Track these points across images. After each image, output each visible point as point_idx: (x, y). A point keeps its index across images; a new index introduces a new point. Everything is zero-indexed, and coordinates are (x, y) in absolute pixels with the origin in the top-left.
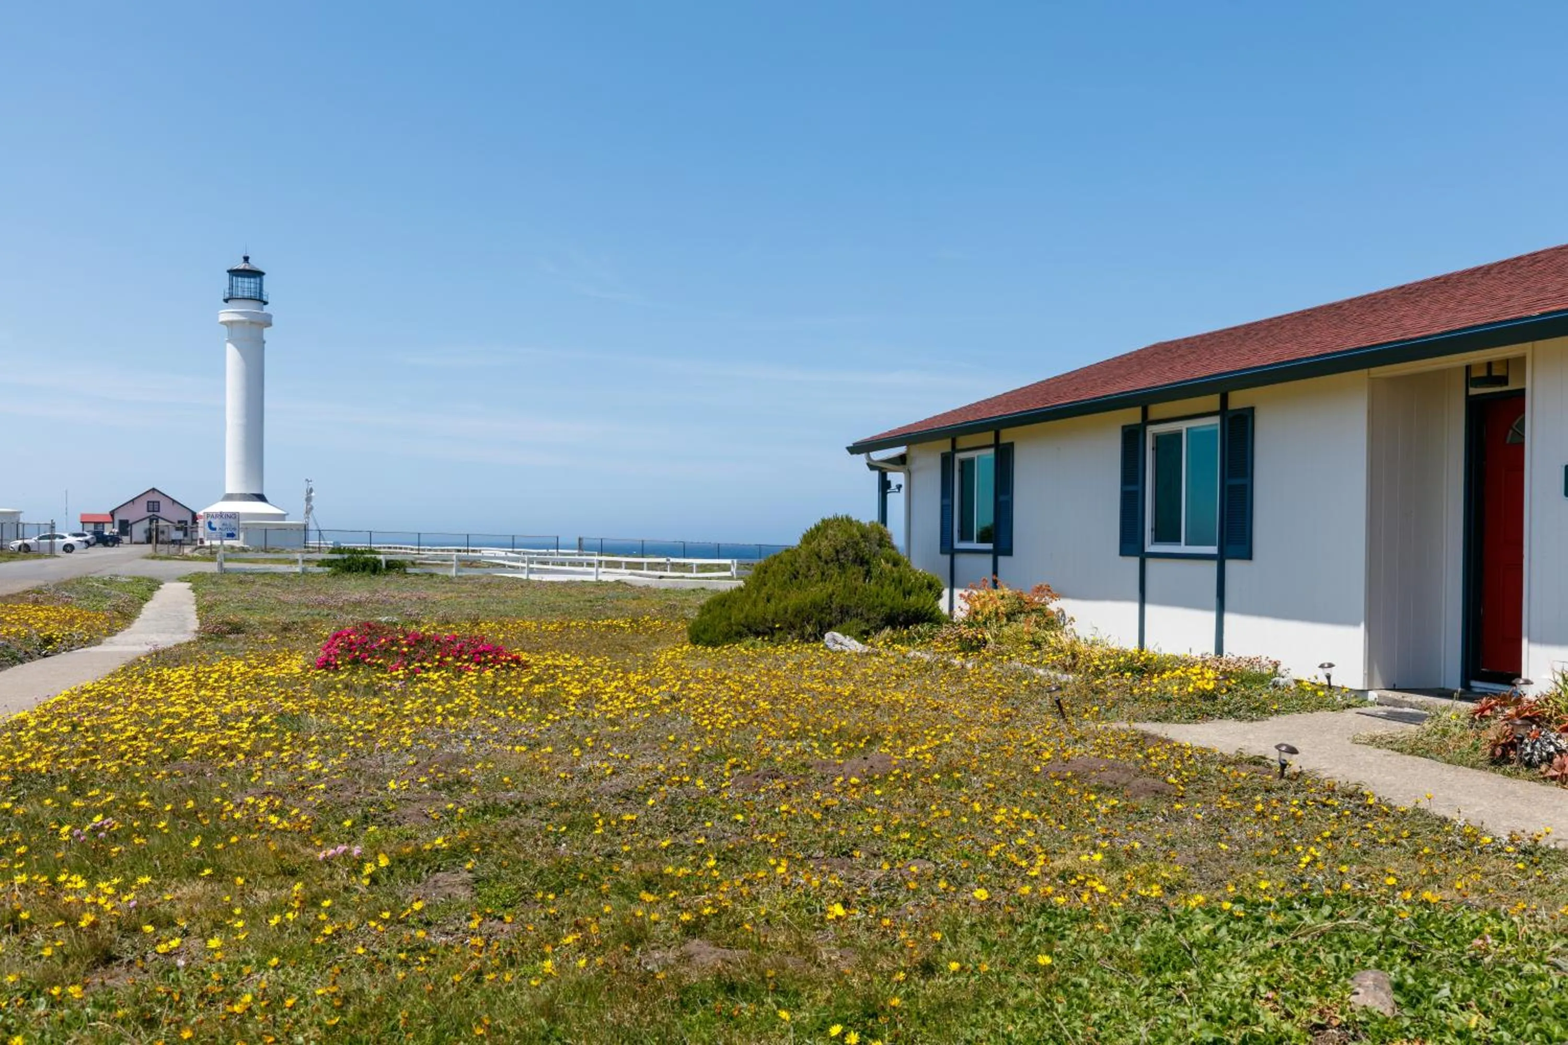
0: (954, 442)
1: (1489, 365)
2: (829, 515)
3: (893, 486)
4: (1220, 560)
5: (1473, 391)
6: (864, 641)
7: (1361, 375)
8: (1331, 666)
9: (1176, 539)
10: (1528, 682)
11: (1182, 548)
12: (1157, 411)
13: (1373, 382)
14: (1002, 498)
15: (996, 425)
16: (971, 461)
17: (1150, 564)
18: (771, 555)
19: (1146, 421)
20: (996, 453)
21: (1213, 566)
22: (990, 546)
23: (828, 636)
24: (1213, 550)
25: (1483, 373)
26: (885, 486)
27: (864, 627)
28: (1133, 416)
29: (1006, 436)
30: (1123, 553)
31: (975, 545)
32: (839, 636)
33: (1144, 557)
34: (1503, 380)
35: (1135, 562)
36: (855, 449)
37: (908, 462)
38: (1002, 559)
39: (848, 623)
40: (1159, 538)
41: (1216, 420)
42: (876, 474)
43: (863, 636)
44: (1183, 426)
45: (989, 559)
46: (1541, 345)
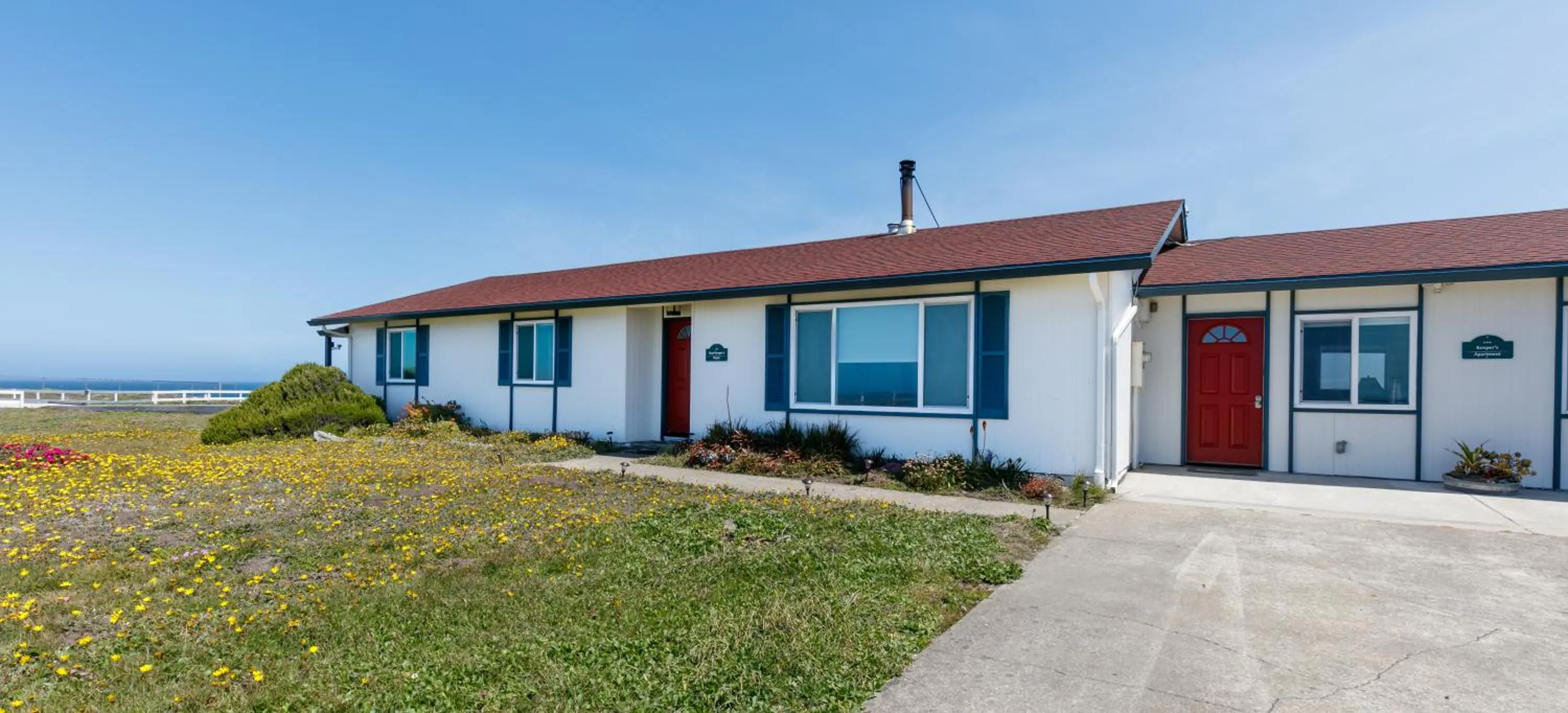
0: (386, 323)
1: (674, 307)
2: (302, 361)
3: (336, 346)
4: (555, 387)
5: (666, 316)
6: (340, 436)
7: (623, 309)
8: (611, 433)
9: (531, 377)
10: (693, 434)
11: (534, 382)
12: (518, 315)
13: (628, 309)
14: (421, 355)
15: (418, 316)
16: (398, 335)
17: (516, 389)
18: (263, 386)
19: (513, 319)
20: (417, 330)
21: (551, 390)
22: (413, 381)
23: (316, 434)
24: (551, 382)
25: (672, 310)
26: (330, 345)
27: (340, 427)
28: (507, 316)
29: (423, 322)
30: (500, 384)
31: (402, 380)
32: (322, 433)
33: (512, 386)
34: (679, 313)
35: (508, 388)
36: (313, 323)
37: (350, 331)
38: (421, 388)
39: (327, 425)
40: (520, 376)
41: (552, 321)
42: (323, 338)
43: (340, 432)
44: (534, 323)
45: (413, 388)
46: (697, 302)
